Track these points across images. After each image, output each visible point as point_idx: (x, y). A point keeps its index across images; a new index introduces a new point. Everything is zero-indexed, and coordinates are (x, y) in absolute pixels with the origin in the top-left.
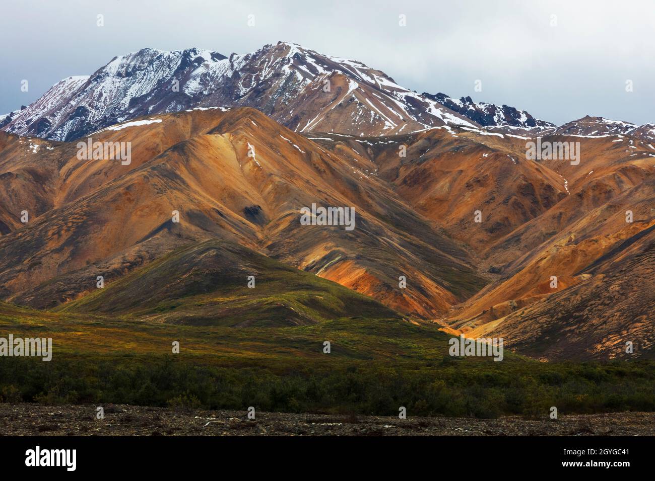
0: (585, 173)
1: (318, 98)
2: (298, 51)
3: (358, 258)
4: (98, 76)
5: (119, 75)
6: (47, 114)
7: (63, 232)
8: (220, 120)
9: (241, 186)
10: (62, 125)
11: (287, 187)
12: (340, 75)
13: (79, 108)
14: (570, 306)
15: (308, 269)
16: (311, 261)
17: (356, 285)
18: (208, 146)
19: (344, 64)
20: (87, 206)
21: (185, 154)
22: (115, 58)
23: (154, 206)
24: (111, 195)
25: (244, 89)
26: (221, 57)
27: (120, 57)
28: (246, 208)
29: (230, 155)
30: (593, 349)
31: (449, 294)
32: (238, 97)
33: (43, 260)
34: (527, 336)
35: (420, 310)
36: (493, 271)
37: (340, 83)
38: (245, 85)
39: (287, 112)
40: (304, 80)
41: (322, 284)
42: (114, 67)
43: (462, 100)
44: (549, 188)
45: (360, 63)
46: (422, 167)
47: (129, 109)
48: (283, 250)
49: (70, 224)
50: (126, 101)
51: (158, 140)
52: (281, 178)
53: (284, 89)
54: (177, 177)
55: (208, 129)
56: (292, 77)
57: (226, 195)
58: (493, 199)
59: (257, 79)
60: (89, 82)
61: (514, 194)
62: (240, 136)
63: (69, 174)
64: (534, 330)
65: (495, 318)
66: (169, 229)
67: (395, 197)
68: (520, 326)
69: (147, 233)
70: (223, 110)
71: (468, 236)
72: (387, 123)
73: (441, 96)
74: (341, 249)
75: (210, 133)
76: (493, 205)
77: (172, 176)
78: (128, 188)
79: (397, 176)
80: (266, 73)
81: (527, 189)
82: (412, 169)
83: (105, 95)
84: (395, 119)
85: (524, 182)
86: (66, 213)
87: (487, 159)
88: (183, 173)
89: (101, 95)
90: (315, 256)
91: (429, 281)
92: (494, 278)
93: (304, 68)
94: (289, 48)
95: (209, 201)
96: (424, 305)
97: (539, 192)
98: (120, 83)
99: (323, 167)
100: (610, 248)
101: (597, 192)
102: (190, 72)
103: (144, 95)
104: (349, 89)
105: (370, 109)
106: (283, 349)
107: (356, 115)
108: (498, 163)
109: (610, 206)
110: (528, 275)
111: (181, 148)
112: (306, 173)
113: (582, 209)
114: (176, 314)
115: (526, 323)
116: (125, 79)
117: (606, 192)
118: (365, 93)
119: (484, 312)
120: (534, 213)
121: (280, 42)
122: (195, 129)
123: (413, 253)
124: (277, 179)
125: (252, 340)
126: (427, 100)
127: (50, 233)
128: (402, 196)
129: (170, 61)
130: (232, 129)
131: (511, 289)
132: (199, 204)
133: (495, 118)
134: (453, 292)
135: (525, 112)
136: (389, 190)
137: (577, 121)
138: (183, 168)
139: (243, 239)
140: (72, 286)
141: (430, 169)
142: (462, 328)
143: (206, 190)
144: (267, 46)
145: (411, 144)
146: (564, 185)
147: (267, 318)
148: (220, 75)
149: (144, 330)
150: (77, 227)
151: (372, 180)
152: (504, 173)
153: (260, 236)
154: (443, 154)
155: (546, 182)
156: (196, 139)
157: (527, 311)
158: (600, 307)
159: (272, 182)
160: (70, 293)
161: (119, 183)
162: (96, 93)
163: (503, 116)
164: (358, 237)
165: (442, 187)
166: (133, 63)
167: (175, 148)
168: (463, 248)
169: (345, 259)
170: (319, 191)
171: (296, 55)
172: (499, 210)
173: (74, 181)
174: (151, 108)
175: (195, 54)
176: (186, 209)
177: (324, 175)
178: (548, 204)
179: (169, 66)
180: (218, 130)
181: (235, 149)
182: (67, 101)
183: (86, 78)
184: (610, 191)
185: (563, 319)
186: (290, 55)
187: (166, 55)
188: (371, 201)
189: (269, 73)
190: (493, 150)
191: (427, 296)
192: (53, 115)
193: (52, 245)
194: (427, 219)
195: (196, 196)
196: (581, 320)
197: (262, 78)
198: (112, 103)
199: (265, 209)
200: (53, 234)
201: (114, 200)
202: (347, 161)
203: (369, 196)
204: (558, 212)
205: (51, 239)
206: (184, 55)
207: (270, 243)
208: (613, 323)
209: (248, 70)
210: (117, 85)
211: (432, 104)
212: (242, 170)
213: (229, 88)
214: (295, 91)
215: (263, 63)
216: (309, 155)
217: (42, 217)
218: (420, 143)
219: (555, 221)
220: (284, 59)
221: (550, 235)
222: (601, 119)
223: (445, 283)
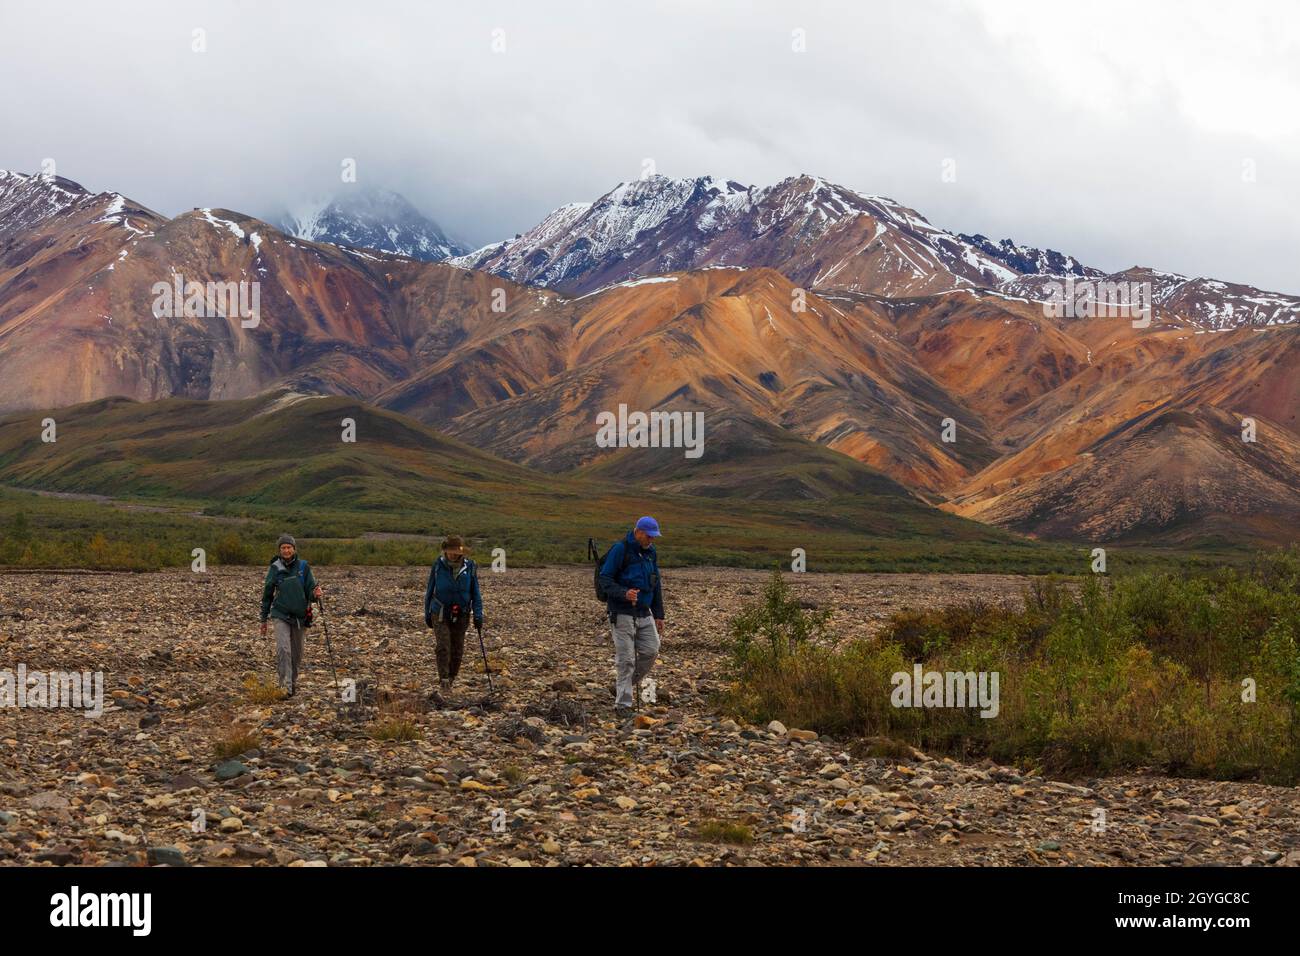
0: (1108, 343)
1: (842, 242)
2: (823, 186)
3: (871, 429)
4: (602, 204)
5: (625, 203)
6: (545, 244)
7: (579, 394)
8: (738, 280)
9: (756, 350)
10: (561, 259)
11: (803, 353)
12: (867, 217)
13: (581, 239)
14: (1061, 486)
15: (820, 439)
16: (823, 432)
17: (866, 456)
18: (724, 309)
19: (873, 201)
20: (603, 369)
21: (701, 318)
22: (621, 184)
23: (670, 370)
24: (628, 358)
25: (763, 227)
26: (740, 188)
27: (627, 184)
28: (762, 374)
29: (747, 318)
30: (1078, 527)
31: (959, 466)
32: (756, 235)
33: (559, 422)
34: (1019, 514)
35: (929, 483)
36: (1007, 443)
37: (866, 226)
38: (763, 222)
39: (808, 257)
40: (828, 219)
41: (832, 457)
42: (619, 195)
43: (1002, 242)
44: (1070, 358)
45: (890, 200)
46: (943, 332)
47: (636, 243)
48: (797, 419)
49: (586, 387)
50: (633, 233)
51: (673, 300)
52: (797, 343)
53: (806, 228)
54: (693, 340)
55: (725, 290)
56: (815, 216)
57: (741, 360)
58: (1013, 368)
59: (777, 216)
60: (592, 211)
61: (1034, 364)
62: (756, 300)
63: (581, 333)
64: (1026, 507)
65: (995, 495)
66: (685, 395)
67: (914, 363)
68: (1014, 504)
69: (661, 398)
70: (741, 269)
71: (985, 407)
72: (916, 272)
73: (979, 238)
74: (855, 420)
75: (726, 294)
76: (1012, 375)
77: (688, 340)
78: (644, 352)
79: (917, 341)
80: (787, 210)
81: (1048, 360)
82: (933, 333)
83: (609, 226)
84: (925, 267)
85: (1045, 352)
86: (581, 375)
87: (1009, 326)
88: (698, 336)
89: (605, 225)
90: (829, 425)
91: (939, 453)
92: (1007, 450)
93: (828, 205)
94: (812, 182)
95: (724, 367)
96: (933, 478)
97: (1060, 362)
98: (626, 212)
99: (840, 332)
100: (1114, 428)
101: (1117, 365)
102: (703, 205)
103: (652, 229)
104: (876, 232)
105: (898, 255)
106: (791, 522)
107: (882, 262)
108: (1019, 331)
109: (1126, 382)
110: (1033, 452)
111: (697, 311)
112: (823, 337)
113: (1101, 382)
114: (693, 483)
115: (1019, 501)
116: (631, 208)
117: (1125, 366)
118: (894, 238)
119: (985, 489)
120: (1054, 384)
121: (803, 175)
122: (712, 289)
123: (927, 423)
124: (794, 345)
125: (764, 512)
126: (963, 244)
127: (565, 395)
128: (921, 363)
129: (682, 190)
130: (748, 291)
131: (1016, 466)
132: (714, 369)
133: (1038, 264)
134: (964, 465)
135: (1072, 258)
136: (908, 355)
137: (1125, 272)
138: (699, 332)
139: (757, 406)
140: (589, 450)
141: (950, 335)
142: (963, 504)
143: (722, 354)
144: (789, 179)
145: (933, 307)
146: (1086, 355)
147: (778, 490)
148: (737, 209)
149: (666, 500)
150: (593, 390)
151: (891, 345)
152: (1025, 344)
153: (774, 403)
154: (964, 319)
155: (1067, 352)
156: (713, 302)
157: (1022, 490)
158: (1089, 488)
159: (788, 347)
160: (586, 456)
161: (636, 345)
162: (599, 224)
163: (1046, 262)
164: (872, 407)
165: (962, 354)
166: (641, 191)
167: (691, 311)
168: (980, 419)
169: (858, 430)
170: (836, 357)
171: (821, 191)
172: (1019, 379)
173: (589, 339)
174: (660, 244)
175: (710, 182)
176: (701, 374)
177: (842, 341)
178: (1068, 376)
179: (680, 195)
180: (734, 291)
181: (751, 312)
182: (567, 231)
183: (588, 206)
184: (1130, 365)
185: (1055, 498)
186: (814, 190)
187: (677, 183)
188: (888, 368)
189: (791, 209)
190: (1017, 317)
191: (937, 469)
192: (552, 247)
193: (568, 407)
194: (946, 387)
195: (712, 362)
196: (1070, 500)
197: (782, 215)
198: (617, 235)
199: (781, 376)
200: (569, 396)
201: (630, 364)
202: (866, 323)
203: (886, 362)
204: (1076, 385)
205: (566, 401)
206: (697, 183)
207: (784, 411)
208: (1099, 504)
209: (767, 205)
210: (623, 214)
211: (968, 247)
212: (758, 334)
213: (746, 224)
214: (819, 232)
215: (784, 197)
216: (826, 318)
217: (556, 378)
218: (942, 306)
219: (1074, 393)
220: (807, 195)
221: (1067, 408)
222: (1150, 270)
223: (957, 456)
